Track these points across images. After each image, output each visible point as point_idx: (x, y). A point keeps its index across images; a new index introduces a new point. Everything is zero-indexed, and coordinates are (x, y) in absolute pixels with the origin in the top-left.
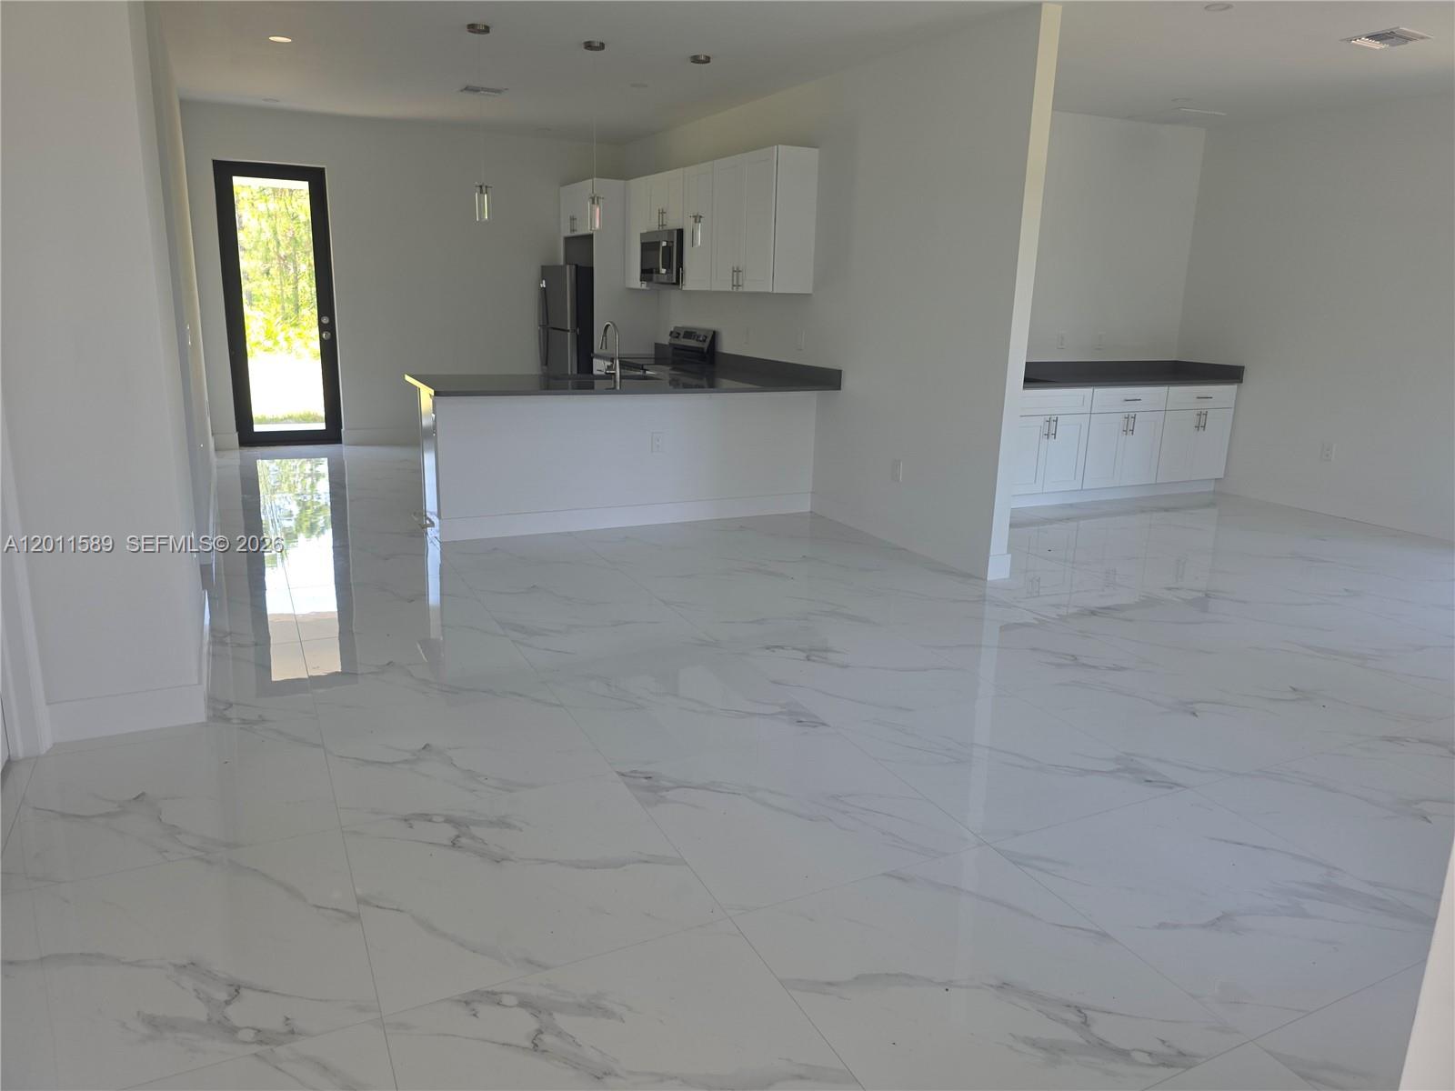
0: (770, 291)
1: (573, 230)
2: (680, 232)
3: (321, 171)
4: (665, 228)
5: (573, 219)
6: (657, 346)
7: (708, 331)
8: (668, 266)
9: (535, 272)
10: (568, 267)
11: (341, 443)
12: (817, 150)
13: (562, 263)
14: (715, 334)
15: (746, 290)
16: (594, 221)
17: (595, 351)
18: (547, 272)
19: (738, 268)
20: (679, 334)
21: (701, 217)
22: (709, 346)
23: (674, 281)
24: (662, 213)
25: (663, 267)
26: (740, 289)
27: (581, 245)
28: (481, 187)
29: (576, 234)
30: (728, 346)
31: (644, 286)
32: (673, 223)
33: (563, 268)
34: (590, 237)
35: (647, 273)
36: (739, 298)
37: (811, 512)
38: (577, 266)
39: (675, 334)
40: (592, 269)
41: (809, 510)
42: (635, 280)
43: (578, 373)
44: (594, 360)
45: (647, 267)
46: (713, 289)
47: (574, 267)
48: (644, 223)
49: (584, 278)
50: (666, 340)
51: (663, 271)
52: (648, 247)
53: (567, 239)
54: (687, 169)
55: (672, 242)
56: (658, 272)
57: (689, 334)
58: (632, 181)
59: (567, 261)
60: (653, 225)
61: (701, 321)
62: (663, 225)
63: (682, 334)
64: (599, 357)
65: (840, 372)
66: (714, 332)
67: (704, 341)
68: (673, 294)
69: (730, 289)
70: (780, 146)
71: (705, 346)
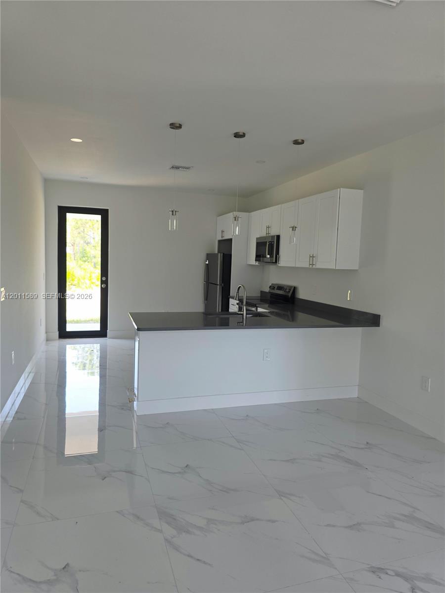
0: (334, 268)
1: (222, 237)
2: (278, 237)
3: (107, 211)
4: (269, 235)
5: (223, 232)
6: (262, 292)
7: (291, 287)
8: (271, 254)
9: (204, 256)
10: (219, 254)
11: (106, 337)
12: (363, 191)
13: (217, 252)
14: (295, 289)
15: (318, 266)
16: (234, 231)
17: (231, 295)
18: (209, 256)
19: (313, 255)
20: (274, 287)
21: (296, 227)
22: (292, 294)
23: (274, 261)
24: (268, 227)
25: (268, 254)
26: (314, 266)
27: (226, 245)
28: (173, 211)
29: (224, 238)
30: (302, 295)
31: (257, 263)
32: (274, 232)
33: (217, 254)
34: (231, 240)
35: (259, 257)
36: (312, 271)
37: (358, 397)
38: (224, 254)
39: (272, 287)
40: (231, 255)
41: (357, 396)
42: (252, 260)
43: (222, 311)
44: (230, 299)
45: (259, 254)
46: (297, 266)
47: (222, 254)
48: (259, 232)
49: (227, 259)
50: (267, 290)
51: (268, 256)
52: (260, 244)
53: (220, 241)
54: (283, 205)
55: (274, 242)
56: (266, 257)
57: (280, 288)
58: (252, 213)
59: (219, 251)
60: (264, 234)
61: (287, 281)
62: (269, 233)
63: (276, 288)
64: (233, 298)
65: (380, 316)
66: (295, 287)
67: (289, 292)
68: (272, 267)
69: (308, 266)
70: (341, 189)
71: (290, 295)
